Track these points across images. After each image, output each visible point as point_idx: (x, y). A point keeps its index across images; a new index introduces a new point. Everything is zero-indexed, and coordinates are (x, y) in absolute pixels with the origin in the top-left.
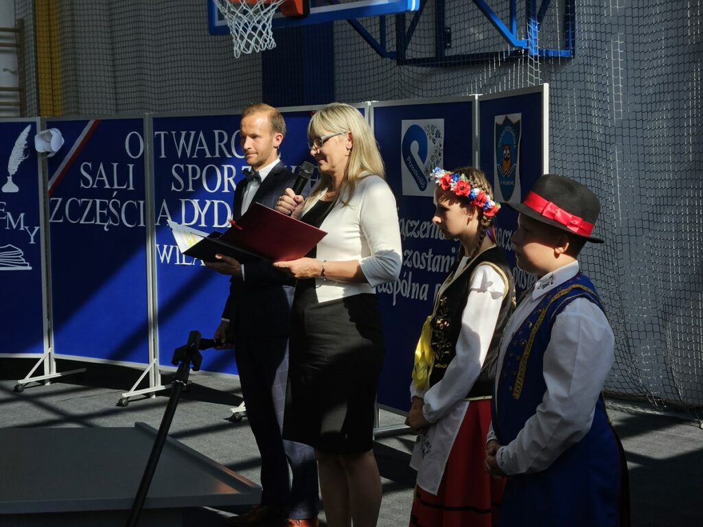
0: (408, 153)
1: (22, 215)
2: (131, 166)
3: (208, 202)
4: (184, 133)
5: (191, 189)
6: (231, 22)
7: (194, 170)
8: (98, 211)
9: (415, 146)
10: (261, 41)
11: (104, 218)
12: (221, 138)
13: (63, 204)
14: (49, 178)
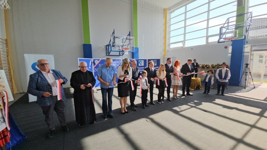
9: (140, 62)
12: (117, 62)
13: (96, 69)
14: (94, 66)
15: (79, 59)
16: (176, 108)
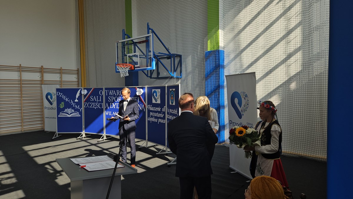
0: (153, 95)
1: (79, 106)
2: (100, 97)
3: (116, 104)
4: (111, 91)
5: (112, 101)
6: (120, 70)
7: (113, 98)
8: (94, 105)
9: (155, 94)
10: (126, 74)
11: (95, 107)
12: (118, 92)
13: (87, 104)
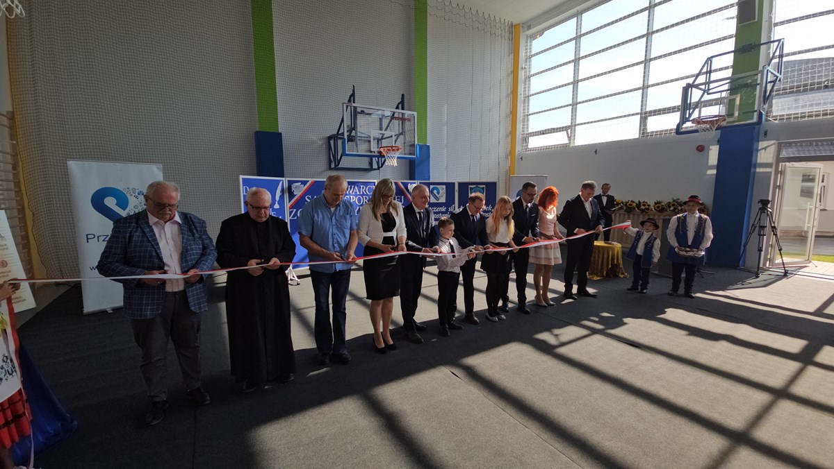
0: (433, 193)
14: (289, 202)
15: (243, 179)
16: (545, 336)
